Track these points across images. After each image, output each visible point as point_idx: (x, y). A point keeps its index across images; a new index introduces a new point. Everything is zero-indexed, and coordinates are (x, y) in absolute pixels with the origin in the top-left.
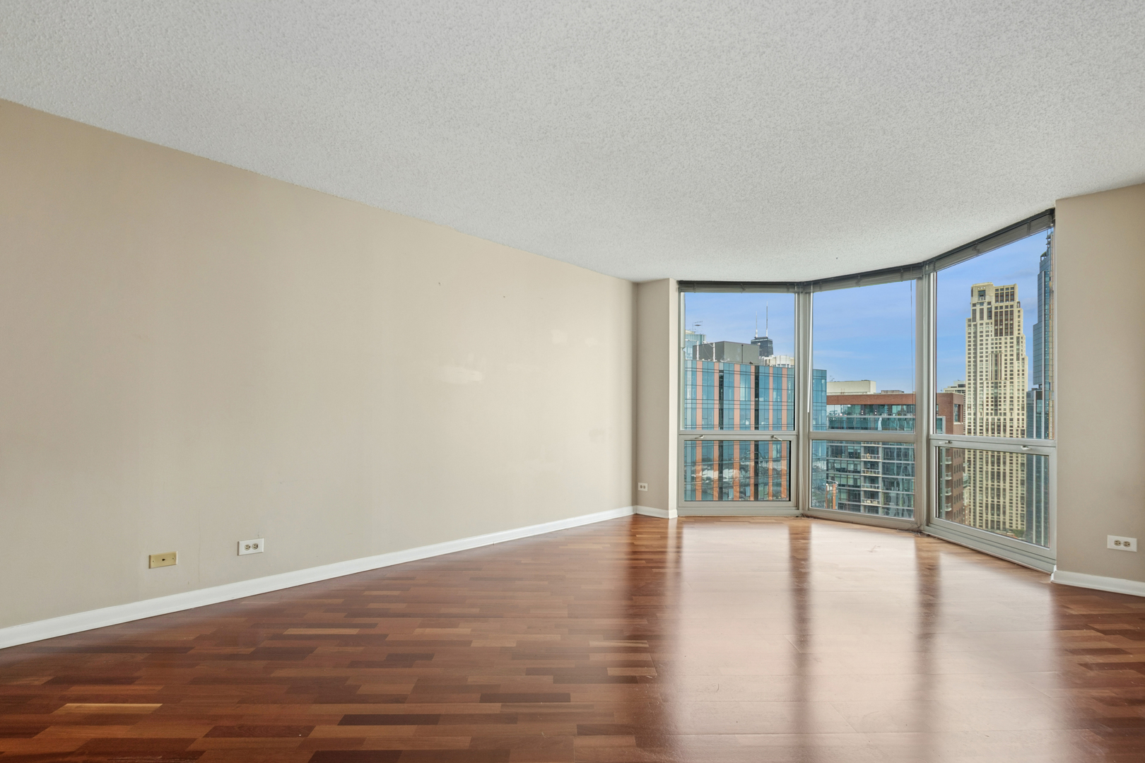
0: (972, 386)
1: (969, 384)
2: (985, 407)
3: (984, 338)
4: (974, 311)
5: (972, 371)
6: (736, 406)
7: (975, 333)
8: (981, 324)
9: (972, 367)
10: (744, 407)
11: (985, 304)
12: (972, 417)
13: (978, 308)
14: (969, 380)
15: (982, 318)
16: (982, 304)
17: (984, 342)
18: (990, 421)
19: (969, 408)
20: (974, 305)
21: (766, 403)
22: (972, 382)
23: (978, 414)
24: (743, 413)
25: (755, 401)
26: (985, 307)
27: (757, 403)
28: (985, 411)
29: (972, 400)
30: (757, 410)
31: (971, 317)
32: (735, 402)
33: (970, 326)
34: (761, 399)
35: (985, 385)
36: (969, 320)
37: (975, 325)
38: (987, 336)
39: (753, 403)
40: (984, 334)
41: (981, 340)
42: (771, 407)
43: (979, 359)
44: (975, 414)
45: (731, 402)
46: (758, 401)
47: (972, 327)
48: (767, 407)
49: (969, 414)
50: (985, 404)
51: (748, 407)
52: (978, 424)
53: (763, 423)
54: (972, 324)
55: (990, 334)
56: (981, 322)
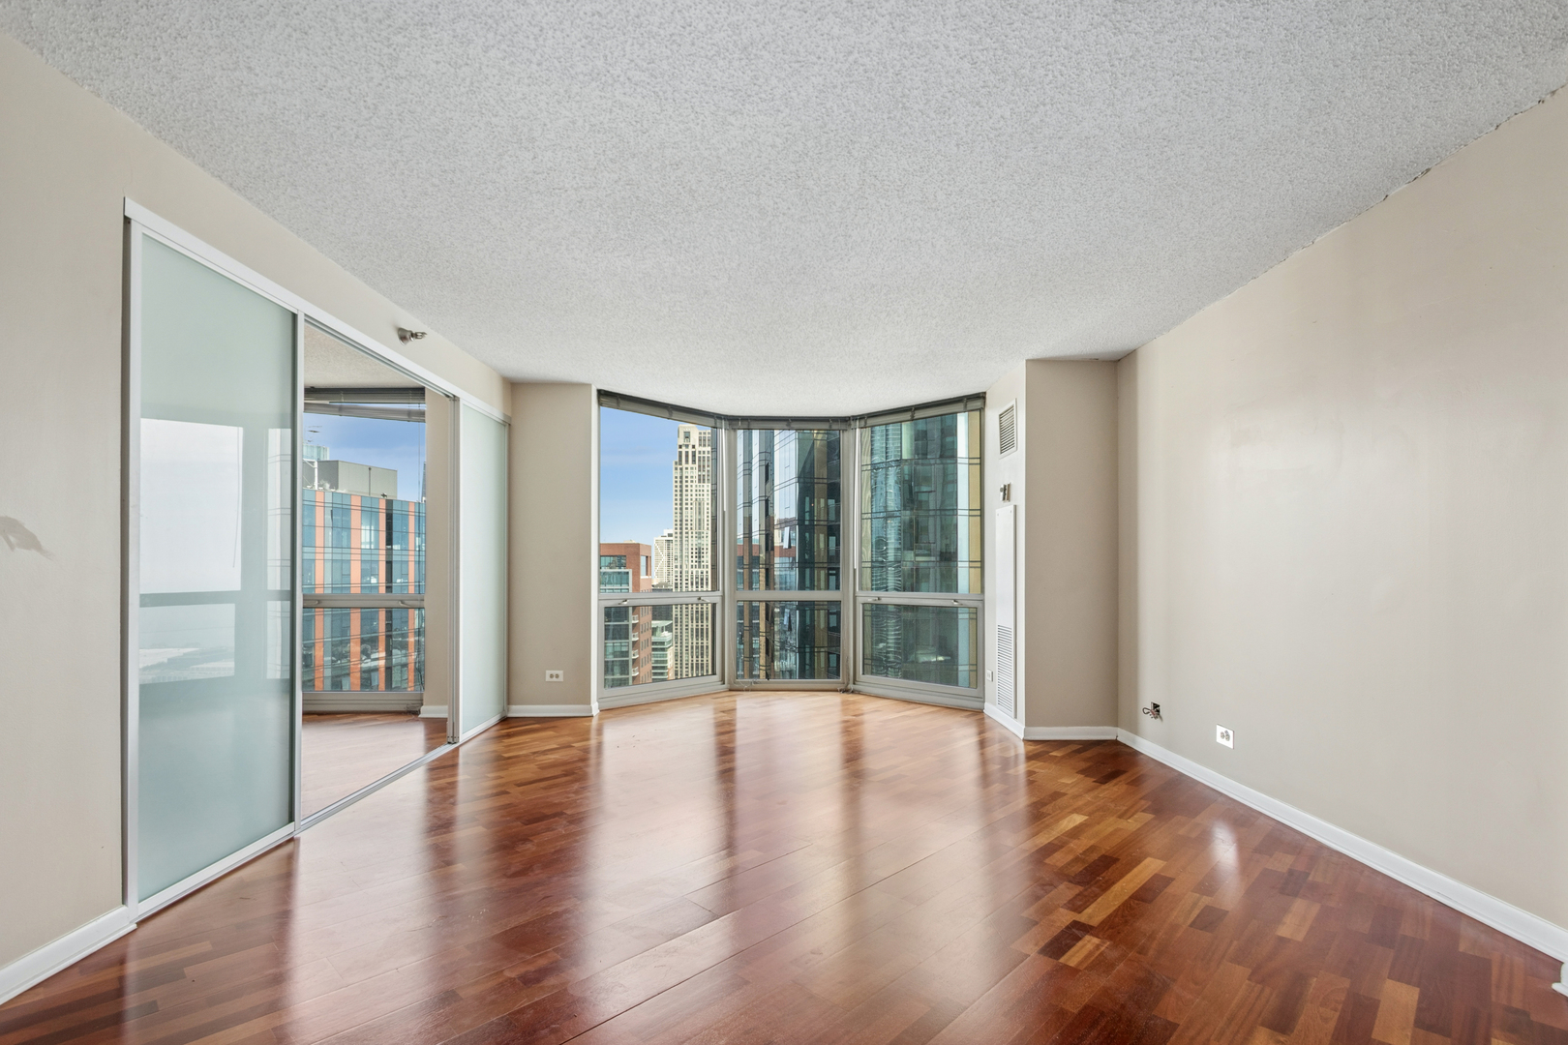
0: (679, 535)
1: (676, 533)
2: (690, 559)
3: (689, 484)
4: (680, 453)
5: (678, 519)
6: (353, 557)
7: (681, 477)
8: (687, 468)
9: (678, 515)
10: (368, 558)
11: (690, 447)
12: (679, 569)
13: (684, 450)
14: (676, 529)
15: (687, 462)
16: (687, 446)
17: (689, 488)
18: (694, 574)
19: (676, 559)
20: (680, 447)
21: (404, 553)
22: (679, 531)
23: (684, 566)
24: (367, 566)
25: (387, 550)
26: (690, 450)
27: (389, 552)
28: (690, 564)
29: (679, 551)
30: (389, 563)
31: (678, 460)
32: (353, 551)
33: (676, 469)
34: (395, 547)
35: (690, 535)
36: (676, 463)
37: (681, 469)
38: (692, 481)
39: (384, 552)
40: (689, 479)
41: (687, 486)
42: (412, 558)
43: (684, 506)
44: (681, 567)
45: (345, 551)
46: (392, 549)
47: (679, 470)
48: (404, 558)
49: (676, 567)
50: (690, 555)
51: (374, 558)
52: (684, 578)
53: (399, 581)
54: (679, 467)
55: (694, 479)
56: (687, 466)
